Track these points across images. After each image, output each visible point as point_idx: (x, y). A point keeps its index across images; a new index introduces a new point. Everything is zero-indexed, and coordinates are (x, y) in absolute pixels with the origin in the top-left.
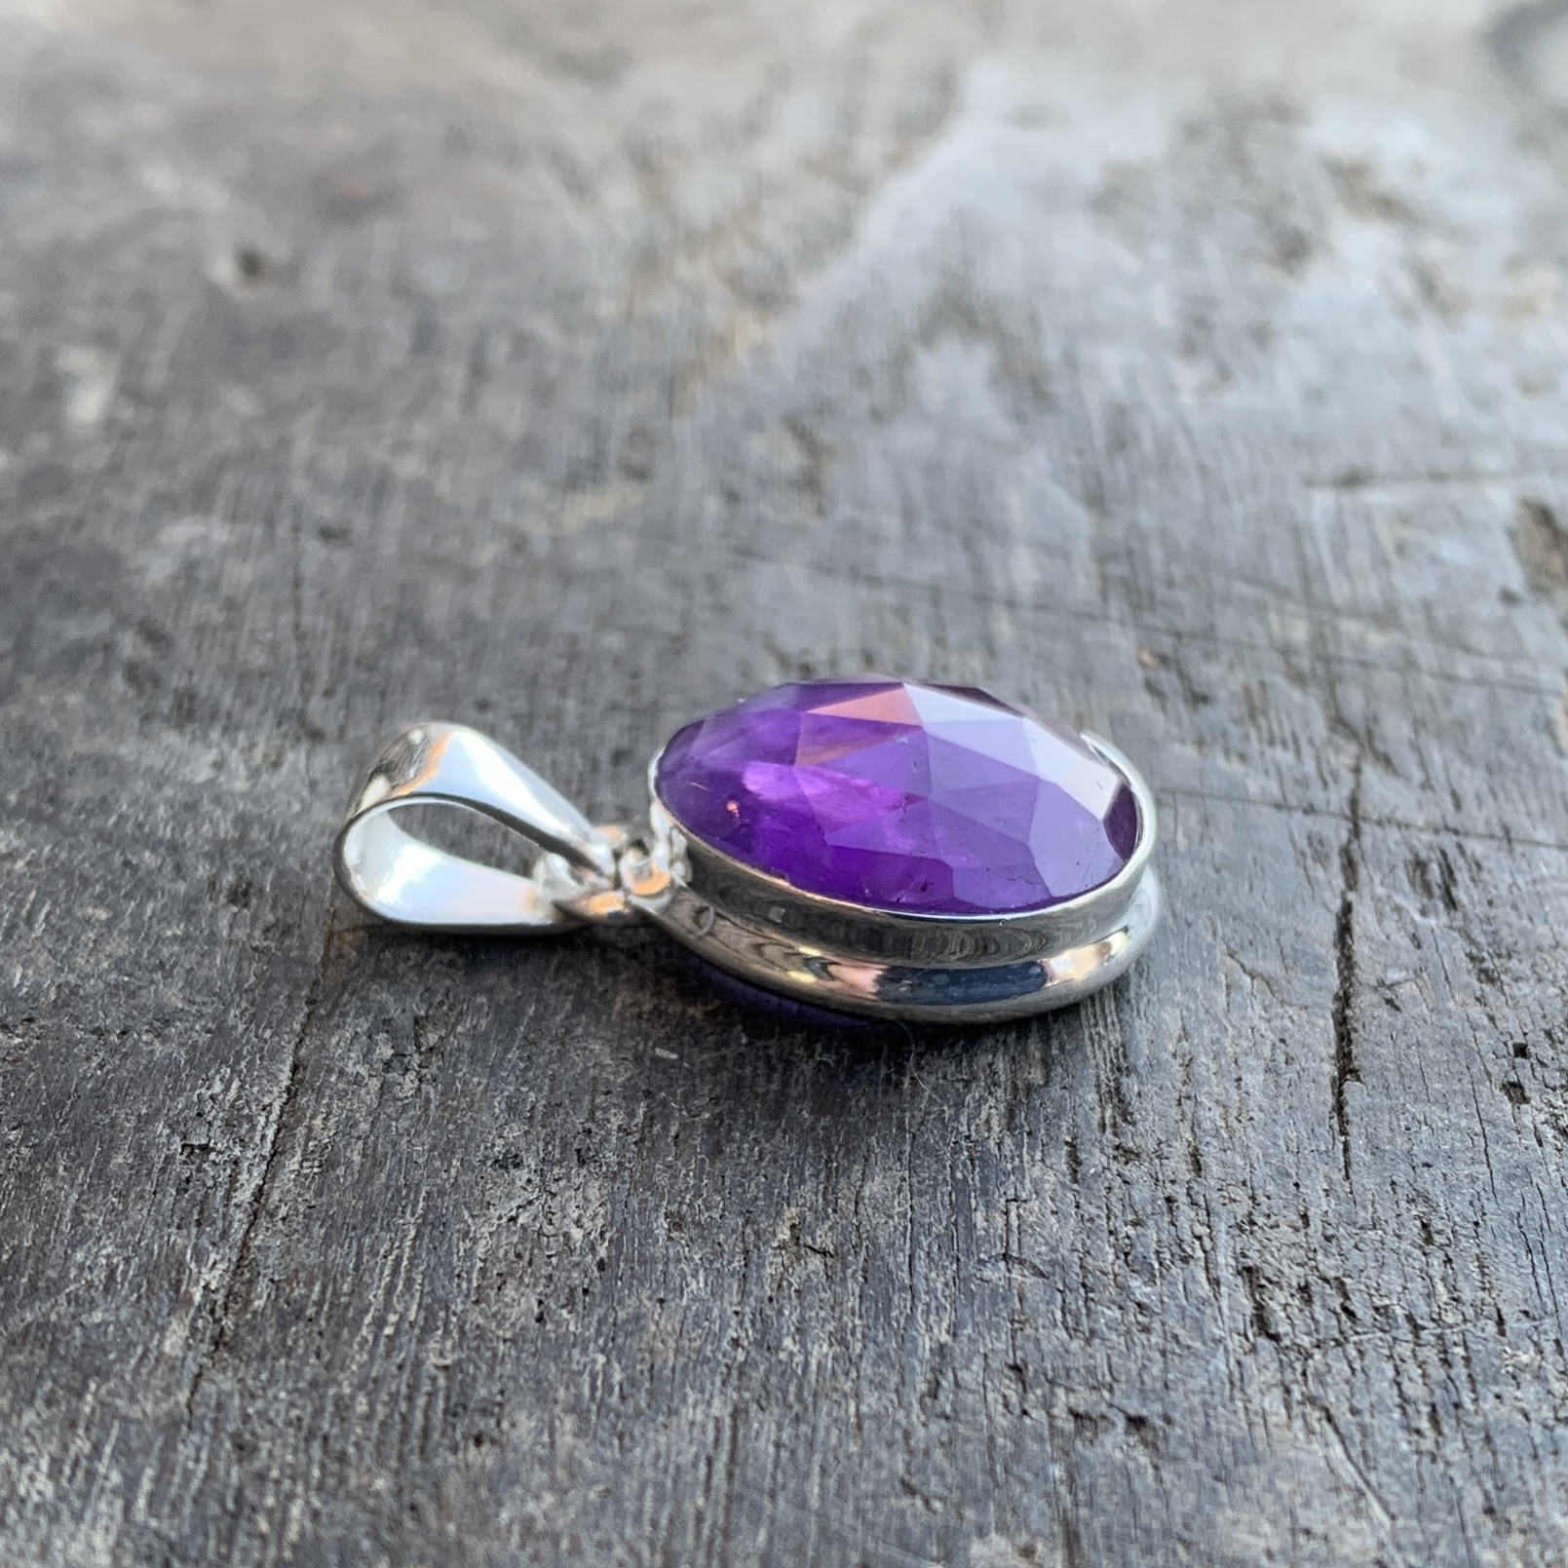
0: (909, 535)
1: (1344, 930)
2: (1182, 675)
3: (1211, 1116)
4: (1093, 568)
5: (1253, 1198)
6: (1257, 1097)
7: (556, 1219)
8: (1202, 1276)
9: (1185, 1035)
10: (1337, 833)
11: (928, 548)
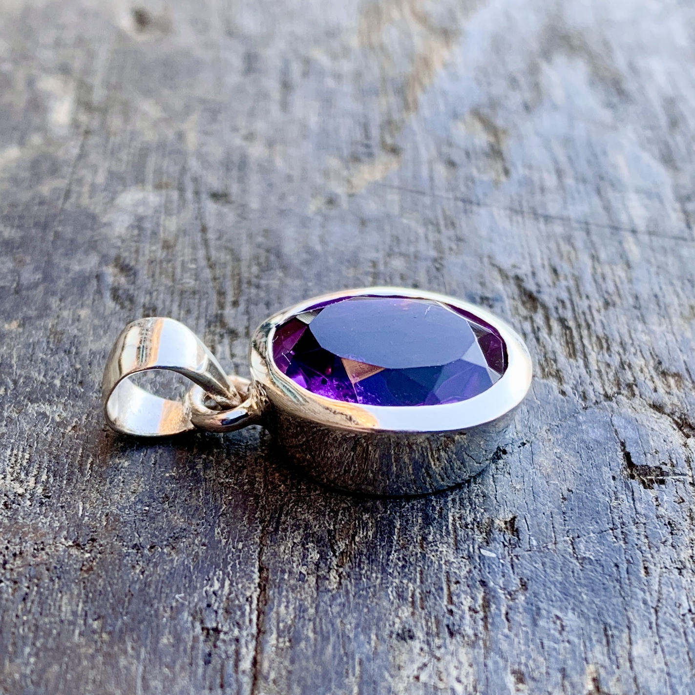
0: (562, 187)
4: (677, 206)
7: (444, 676)
11: (576, 195)
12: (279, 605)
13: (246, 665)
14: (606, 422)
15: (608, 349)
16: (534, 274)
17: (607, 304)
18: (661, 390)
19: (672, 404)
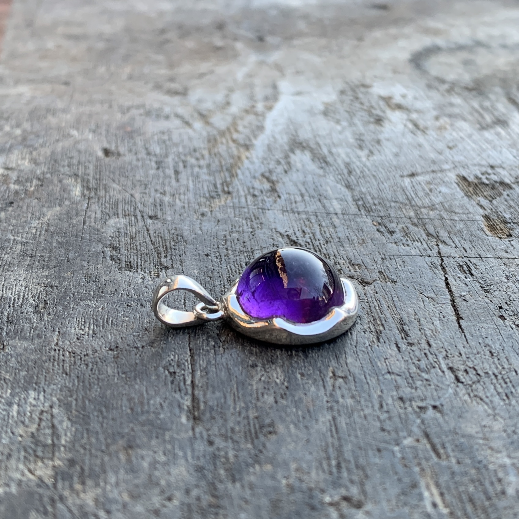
0: (303, 200)
1: (447, 284)
2: (386, 227)
3: (428, 333)
4: (354, 203)
5: (446, 351)
6: (439, 327)
7: (271, 377)
8: (439, 370)
9: (416, 314)
10: (438, 261)
11: (310, 203)
12: (200, 361)
13: (189, 382)
15: (329, 258)
16: (295, 234)
17: (327, 242)
18: (352, 271)
19: (357, 275)
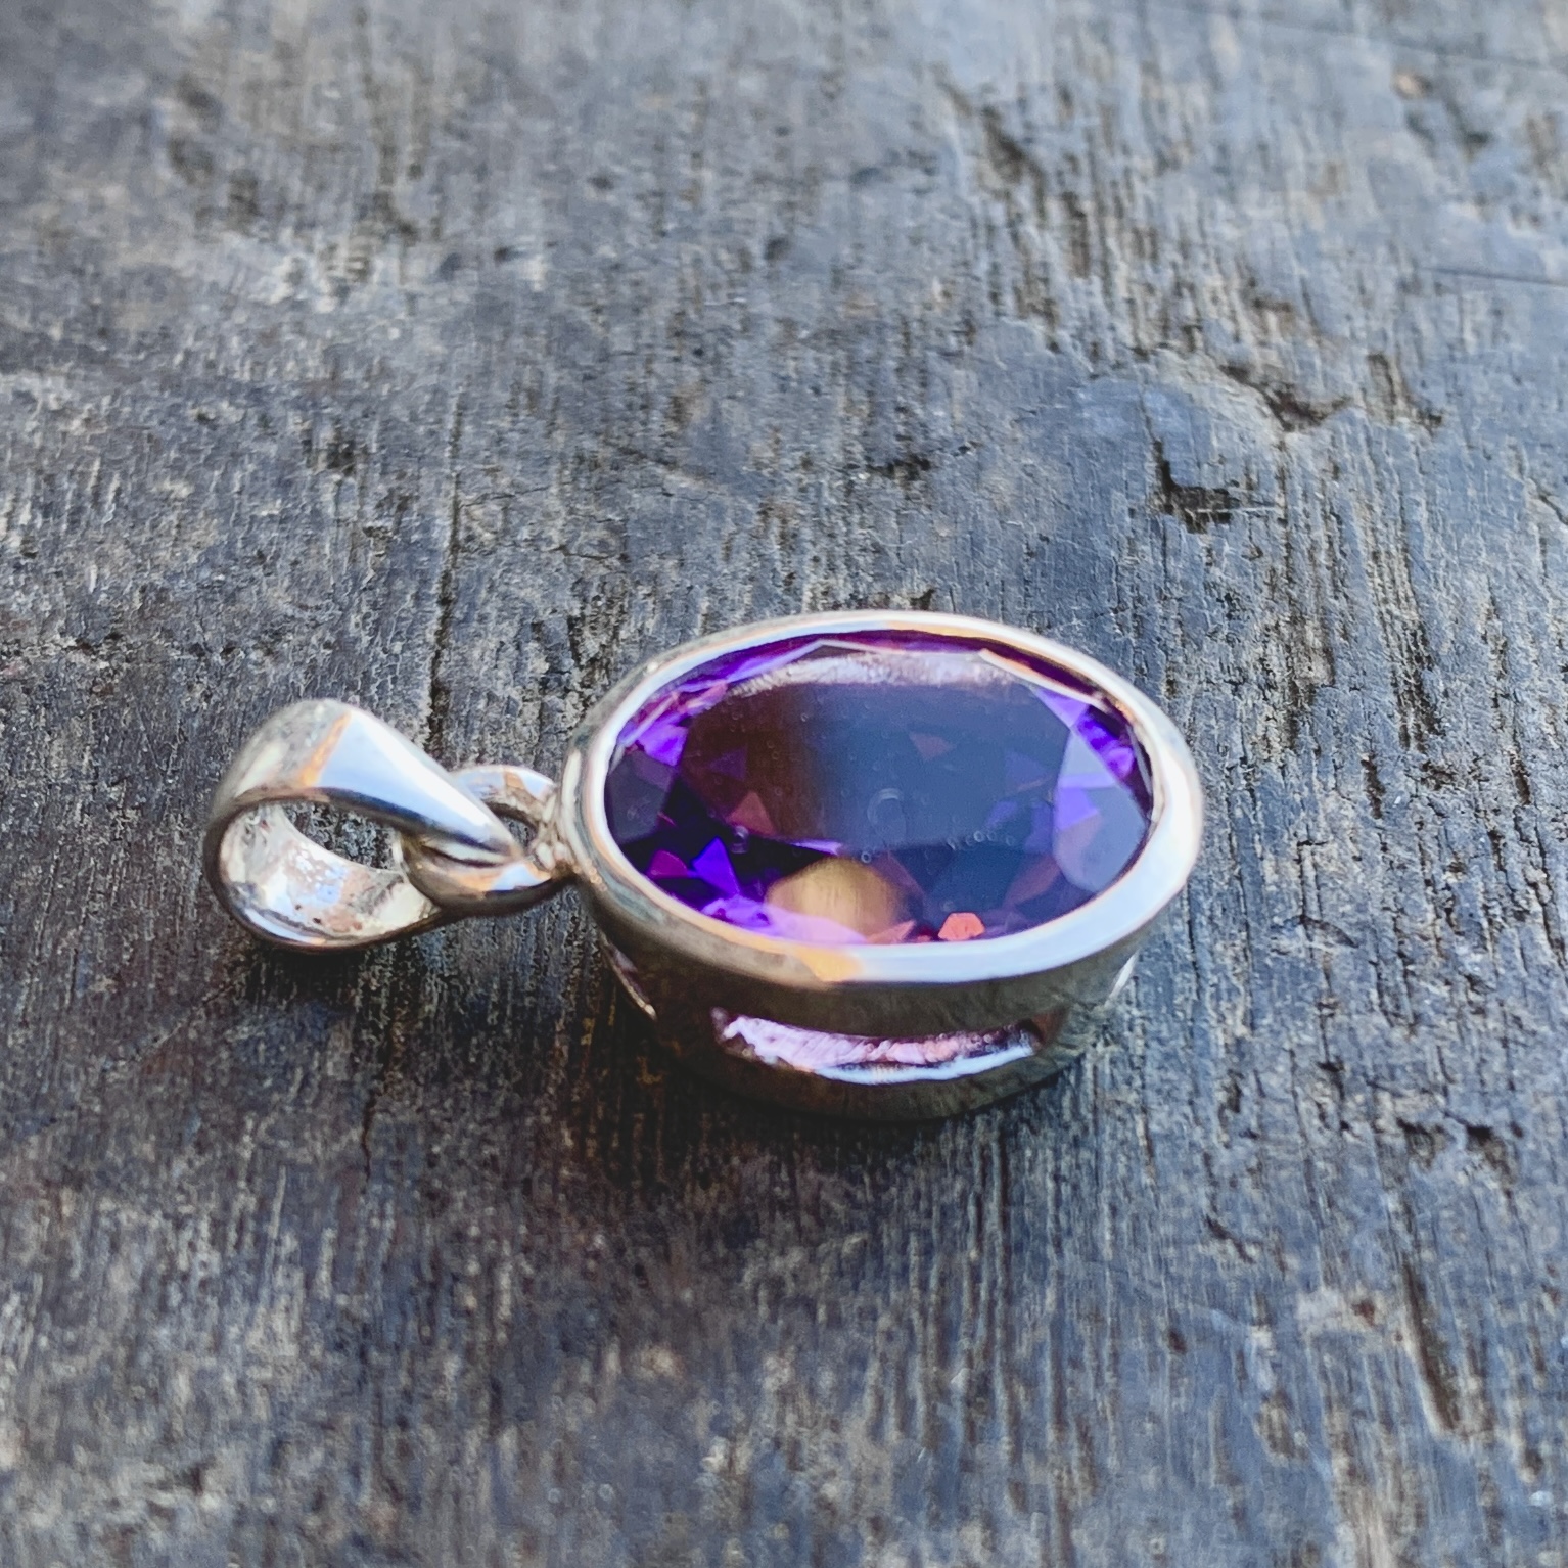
14: (1132, 403)
16: (1024, 104)
17: (1162, 164)
18: (1249, 339)
19: (1267, 366)
